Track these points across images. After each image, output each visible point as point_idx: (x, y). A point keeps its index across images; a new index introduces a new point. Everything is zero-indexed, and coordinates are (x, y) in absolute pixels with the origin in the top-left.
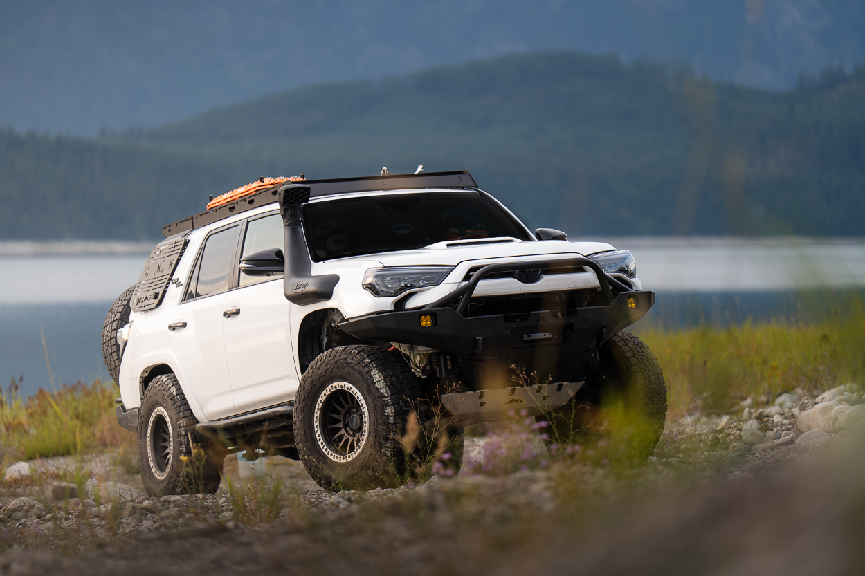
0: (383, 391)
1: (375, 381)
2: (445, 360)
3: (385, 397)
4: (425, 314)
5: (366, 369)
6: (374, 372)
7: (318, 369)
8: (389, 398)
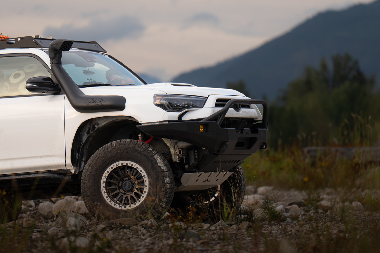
0: (163, 168)
1: (158, 162)
2: (195, 153)
3: (165, 172)
4: (201, 124)
5: (151, 154)
6: (156, 156)
7: (110, 152)
8: (167, 173)
